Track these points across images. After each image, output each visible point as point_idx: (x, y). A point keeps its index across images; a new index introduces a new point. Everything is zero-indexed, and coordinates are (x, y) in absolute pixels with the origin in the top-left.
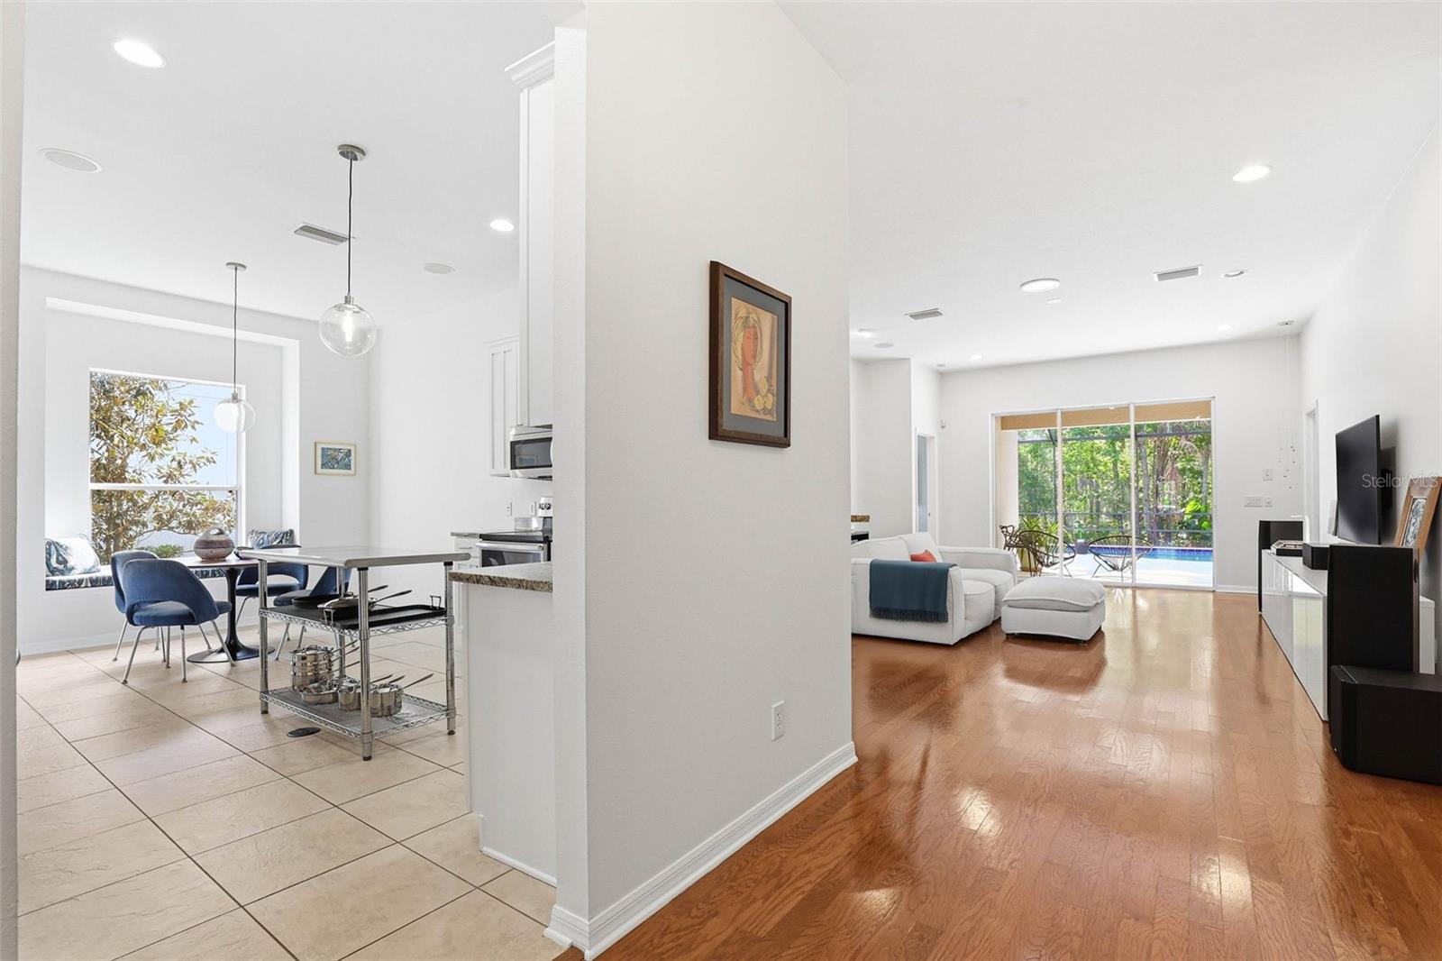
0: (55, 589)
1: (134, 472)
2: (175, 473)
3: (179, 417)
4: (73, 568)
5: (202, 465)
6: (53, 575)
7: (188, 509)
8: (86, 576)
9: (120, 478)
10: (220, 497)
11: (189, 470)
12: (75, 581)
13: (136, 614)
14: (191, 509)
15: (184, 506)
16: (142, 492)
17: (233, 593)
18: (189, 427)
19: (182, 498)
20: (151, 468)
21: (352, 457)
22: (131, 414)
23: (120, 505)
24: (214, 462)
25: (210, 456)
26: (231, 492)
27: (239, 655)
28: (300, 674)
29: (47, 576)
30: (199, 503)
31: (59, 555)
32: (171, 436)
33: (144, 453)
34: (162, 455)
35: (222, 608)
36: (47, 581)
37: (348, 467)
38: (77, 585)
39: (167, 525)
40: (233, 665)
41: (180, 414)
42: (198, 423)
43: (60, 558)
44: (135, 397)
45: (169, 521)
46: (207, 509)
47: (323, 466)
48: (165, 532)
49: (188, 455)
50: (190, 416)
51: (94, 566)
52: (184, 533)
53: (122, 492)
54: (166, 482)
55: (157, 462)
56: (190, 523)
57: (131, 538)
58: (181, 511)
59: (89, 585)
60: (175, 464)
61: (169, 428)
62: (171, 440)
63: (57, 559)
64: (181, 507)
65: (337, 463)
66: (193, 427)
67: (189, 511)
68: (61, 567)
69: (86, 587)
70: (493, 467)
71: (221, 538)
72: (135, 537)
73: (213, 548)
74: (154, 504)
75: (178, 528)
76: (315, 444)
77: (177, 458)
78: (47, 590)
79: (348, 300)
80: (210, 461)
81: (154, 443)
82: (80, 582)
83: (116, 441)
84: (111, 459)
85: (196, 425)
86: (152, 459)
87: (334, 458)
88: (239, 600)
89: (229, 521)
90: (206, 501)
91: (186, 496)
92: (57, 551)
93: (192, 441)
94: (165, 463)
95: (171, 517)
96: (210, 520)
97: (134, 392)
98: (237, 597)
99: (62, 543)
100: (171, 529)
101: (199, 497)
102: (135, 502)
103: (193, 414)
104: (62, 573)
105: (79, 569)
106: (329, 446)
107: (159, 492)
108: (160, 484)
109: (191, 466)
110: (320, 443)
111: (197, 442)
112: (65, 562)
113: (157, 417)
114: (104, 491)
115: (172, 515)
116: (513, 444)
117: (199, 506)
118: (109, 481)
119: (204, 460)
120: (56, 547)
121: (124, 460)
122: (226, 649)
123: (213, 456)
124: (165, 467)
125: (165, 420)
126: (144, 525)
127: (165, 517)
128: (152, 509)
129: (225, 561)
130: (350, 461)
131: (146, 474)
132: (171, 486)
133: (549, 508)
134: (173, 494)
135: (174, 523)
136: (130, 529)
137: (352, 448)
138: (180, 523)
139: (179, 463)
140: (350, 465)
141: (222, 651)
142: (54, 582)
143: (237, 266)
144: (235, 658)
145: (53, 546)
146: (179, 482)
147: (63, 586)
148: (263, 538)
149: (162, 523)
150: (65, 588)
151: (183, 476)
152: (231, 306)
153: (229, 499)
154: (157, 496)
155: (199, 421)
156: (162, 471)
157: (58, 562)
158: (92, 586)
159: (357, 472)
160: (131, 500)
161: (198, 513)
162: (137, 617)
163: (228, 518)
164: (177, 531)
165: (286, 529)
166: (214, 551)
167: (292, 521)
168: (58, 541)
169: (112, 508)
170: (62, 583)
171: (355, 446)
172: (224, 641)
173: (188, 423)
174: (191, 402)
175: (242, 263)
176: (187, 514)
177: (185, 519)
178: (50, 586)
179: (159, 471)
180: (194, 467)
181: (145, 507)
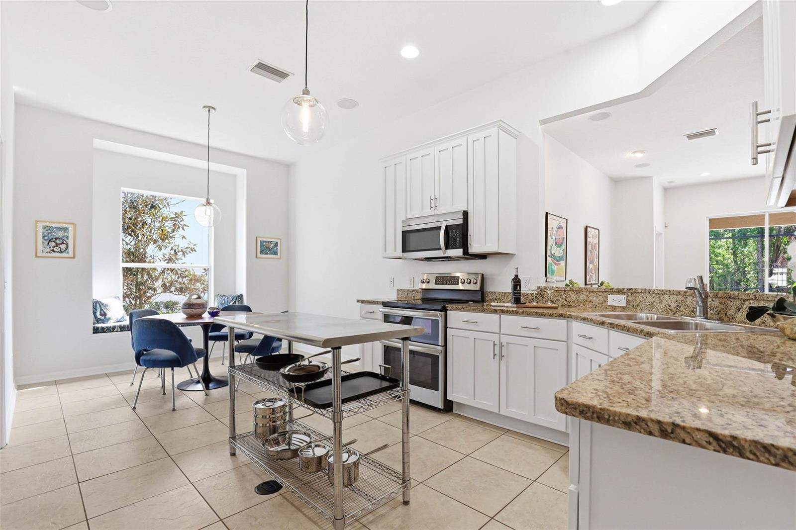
0: (99, 333)
1: (150, 257)
2: (173, 257)
3: (175, 222)
4: (110, 319)
5: (188, 252)
6: (98, 323)
7: (180, 280)
8: (118, 324)
9: (142, 260)
10: (199, 272)
11: (181, 256)
12: (110, 327)
13: (142, 358)
14: (182, 280)
15: (178, 278)
16: (155, 269)
17: (207, 339)
18: (181, 229)
19: (177, 273)
20: (159, 254)
21: (278, 247)
22: (149, 221)
23: (142, 277)
24: (195, 251)
25: (193, 246)
26: (205, 269)
27: (211, 385)
28: (261, 425)
29: (94, 323)
30: (187, 276)
31: (101, 310)
32: (171, 235)
33: (155, 245)
34: (166, 247)
35: (199, 353)
36: (94, 327)
37: (276, 253)
38: (112, 330)
39: (169, 290)
40: (207, 395)
41: (175, 220)
42: (186, 226)
43: (102, 312)
44: (150, 209)
45: (170, 287)
46: (191, 280)
47: (261, 252)
48: (167, 294)
49: (180, 246)
50: (181, 221)
51: (123, 317)
52: (178, 295)
53: (143, 269)
54: (168, 263)
55: (163, 251)
56: (181, 288)
57: (149, 298)
58: (176, 281)
59: (119, 330)
60: (173, 252)
61: (170, 231)
62: (171, 237)
63: (100, 312)
64: (176, 279)
65: (270, 250)
66: (183, 229)
67: (181, 281)
68: (102, 318)
69: (117, 331)
70: (385, 252)
71: (199, 301)
72: (151, 297)
73: (194, 310)
74: (161, 276)
75: (175, 291)
76: (256, 238)
77: (174, 248)
78: (94, 333)
79: (306, 92)
80: (193, 250)
81: (161, 239)
82: (114, 328)
83: (140, 239)
84: (137, 248)
85: (185, 227)
86: (160, 249)
87: (267, 247)
88: (211, 343)
89: (204, 287)
90: (191, 275)
91: (179, 272)
92: (100, 307)
93: (183, 238)
94: (167, 251)
95: (171, 284)
96: (193, 287)
97: (149, 207)
98: (209, 341)
99: (103, 302)
100: (171, 292)
101: (187, 273)
102: (150, 277)
103: (183, 220)
104: (103, 322)
105: (114, 319)
106: (264, 240)
107: (165, 269)
108: (164, 265)
109: (182, 253)
110: (259, 237)
111: (186, 239)
112: (105, 314)
113: (162, 222)
114: (133, 268)
115: (171, 285)
116: (404, 233)
117: (187, 278)
118: (136, 262)
119: (189, 250)
120: (100, 305)
121: (144, 249)
122: (201, 381)
123: (194, 246)
124: (168, 254)
125: (167, 224)
126: (155, 290)
127: (167, 284)
128: (160, 281)
129: (201, 318)
130: (277, 250)
131: (156, 258)
132: (171, 265)
133: (428, 282)
134: (172, 270)
135: (173, 289)
136: (148, 292)
137: (278, 241)
138: (176, 288)
139: (175, 251)
140: (277, 252)
141: (198, 382)
142: (98, 328)
143: (210, 108)
144: (207, 388)
145: (98, 304)
146: (175, 263)
147: (103, 330)
148: (224, 300)
149: (166, 289)
150: (105, 332)
151: (177, 259)
152: (205, 146)
153: (203, 274)
154: (163, 272)
155: (187, 225)
156: (166, 256)
157: (101, 314)
158: (121, 331)
159: (282, 257)
160: (148, 274)
161: (186, 282)
162: (142, 360)
163: (203, 286)
164: (174, 293)
165: (238, 294)
166: (195, 311)
167: (241, 288)
168: (101, 301)
169: (138, 279)
170: (103, 328)
171: (280, 240)
172: (200, 375)
173: (180, 226)
174: (182, 212)
175: (213, 106)
176: (180, 283)
177: (178, 286)
178: (96, 331)
179: (164, 256)
180: (184, 254)
181: (157, 279)
